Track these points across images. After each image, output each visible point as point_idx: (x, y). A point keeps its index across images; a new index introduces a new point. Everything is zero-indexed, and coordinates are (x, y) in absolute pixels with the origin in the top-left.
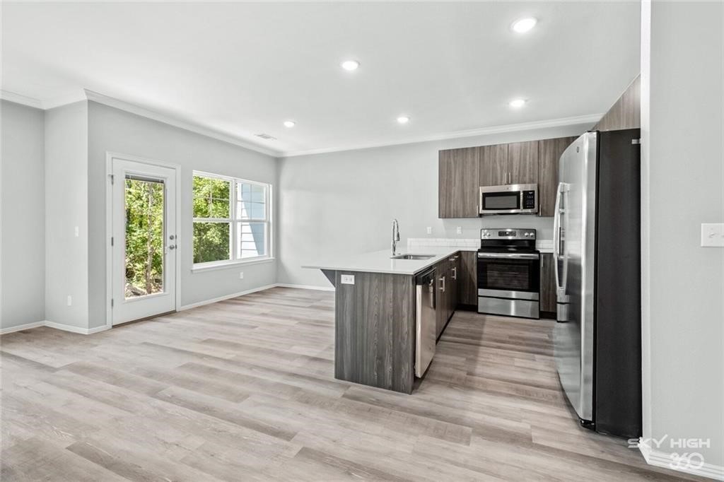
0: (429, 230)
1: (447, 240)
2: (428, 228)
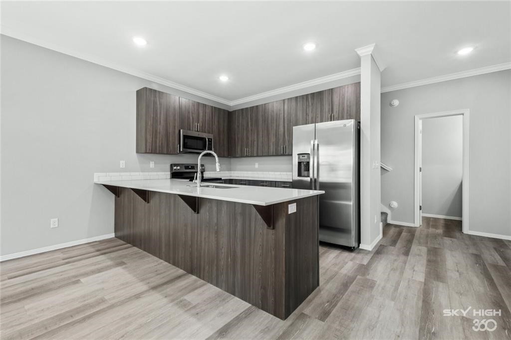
0: (122, 164)
1: (141, 173)
2: (121, 162)
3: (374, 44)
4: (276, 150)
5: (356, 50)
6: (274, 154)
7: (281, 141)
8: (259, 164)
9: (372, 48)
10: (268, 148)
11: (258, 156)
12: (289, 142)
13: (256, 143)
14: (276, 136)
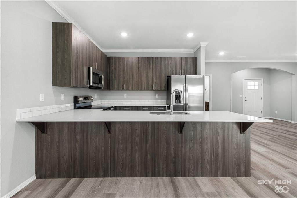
3: (208, 42)
4: (147, 87)
5: (200, 42)
6: (146, 89)
7: (151, 82)
8: (127, 95)
9: (207, 44)
10: (141, 85)
11: (132, 90)
12: (156, 82)
13: (131, 81)
14: (147, 78)
